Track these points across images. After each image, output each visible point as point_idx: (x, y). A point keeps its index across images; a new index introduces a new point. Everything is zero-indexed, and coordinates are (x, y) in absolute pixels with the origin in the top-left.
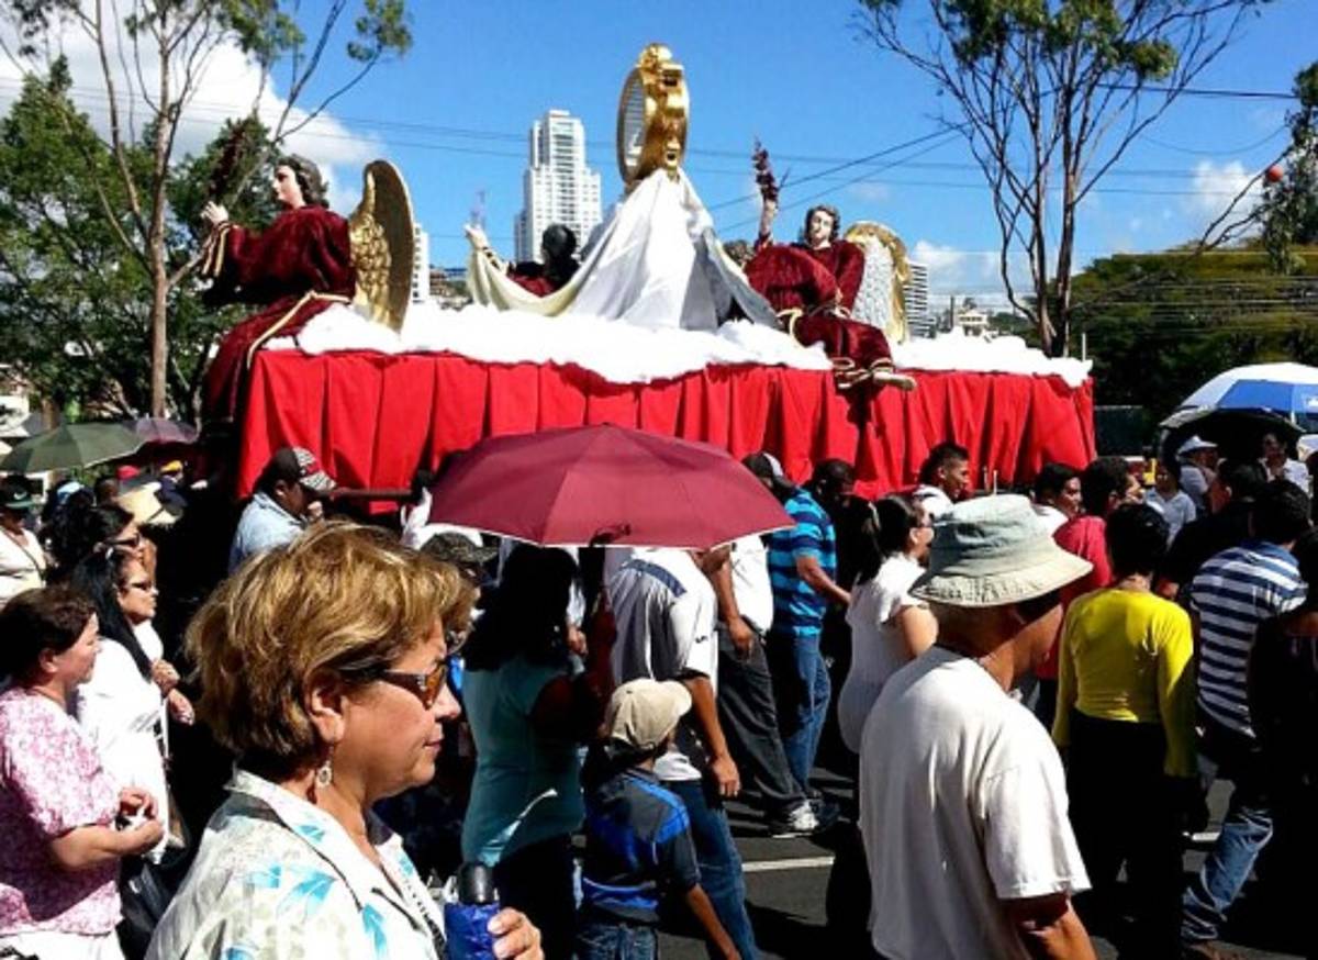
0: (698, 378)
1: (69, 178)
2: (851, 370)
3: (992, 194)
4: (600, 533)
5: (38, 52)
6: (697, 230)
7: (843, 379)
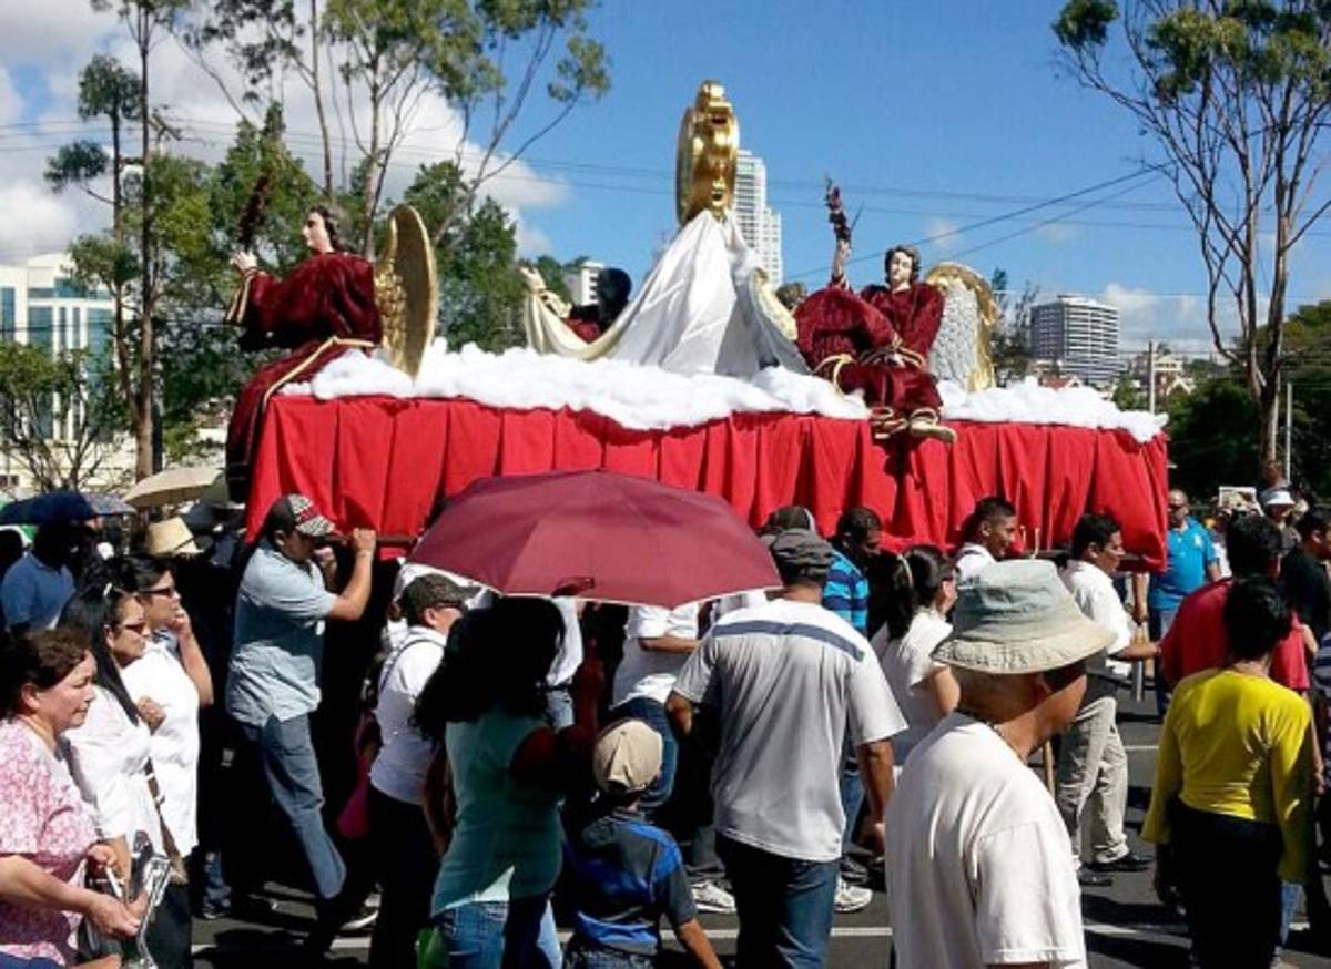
0: (723, 426)
1: (281, 220)
2: (890, 419)
3: (1199, 237)
4: (564, 585)
5: (261, 98)
6: (742, 273)
7: (881, 429)
